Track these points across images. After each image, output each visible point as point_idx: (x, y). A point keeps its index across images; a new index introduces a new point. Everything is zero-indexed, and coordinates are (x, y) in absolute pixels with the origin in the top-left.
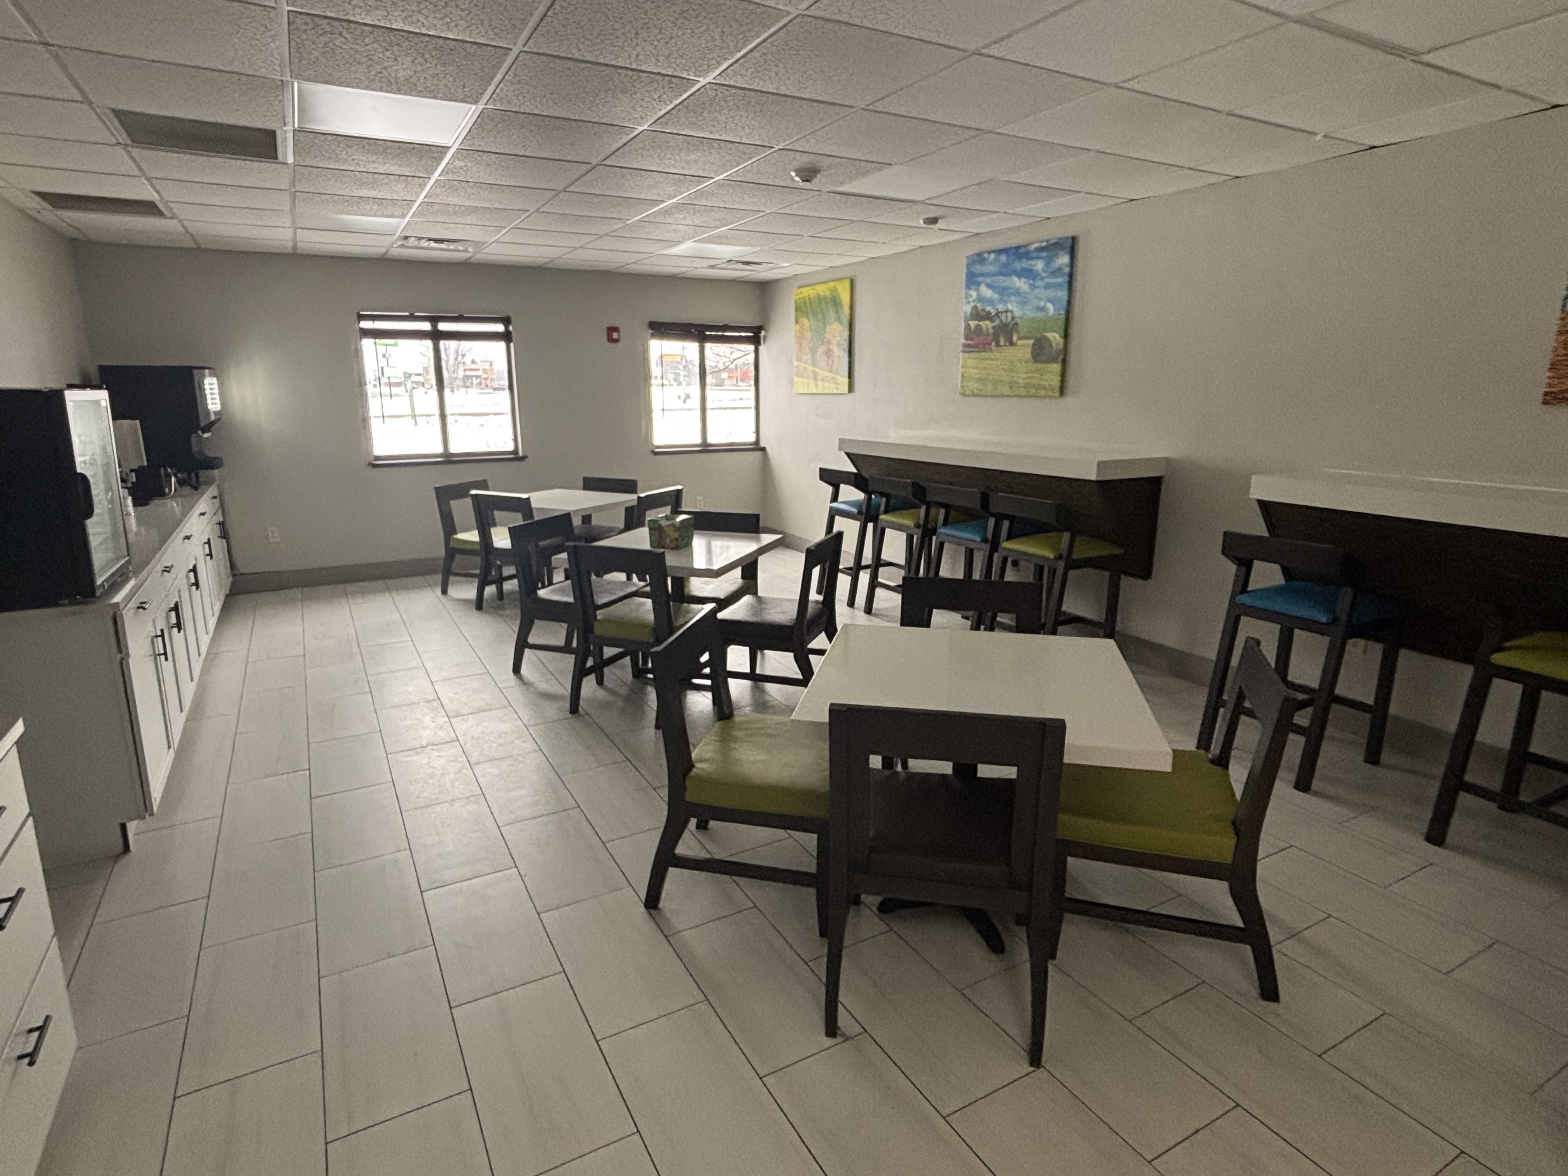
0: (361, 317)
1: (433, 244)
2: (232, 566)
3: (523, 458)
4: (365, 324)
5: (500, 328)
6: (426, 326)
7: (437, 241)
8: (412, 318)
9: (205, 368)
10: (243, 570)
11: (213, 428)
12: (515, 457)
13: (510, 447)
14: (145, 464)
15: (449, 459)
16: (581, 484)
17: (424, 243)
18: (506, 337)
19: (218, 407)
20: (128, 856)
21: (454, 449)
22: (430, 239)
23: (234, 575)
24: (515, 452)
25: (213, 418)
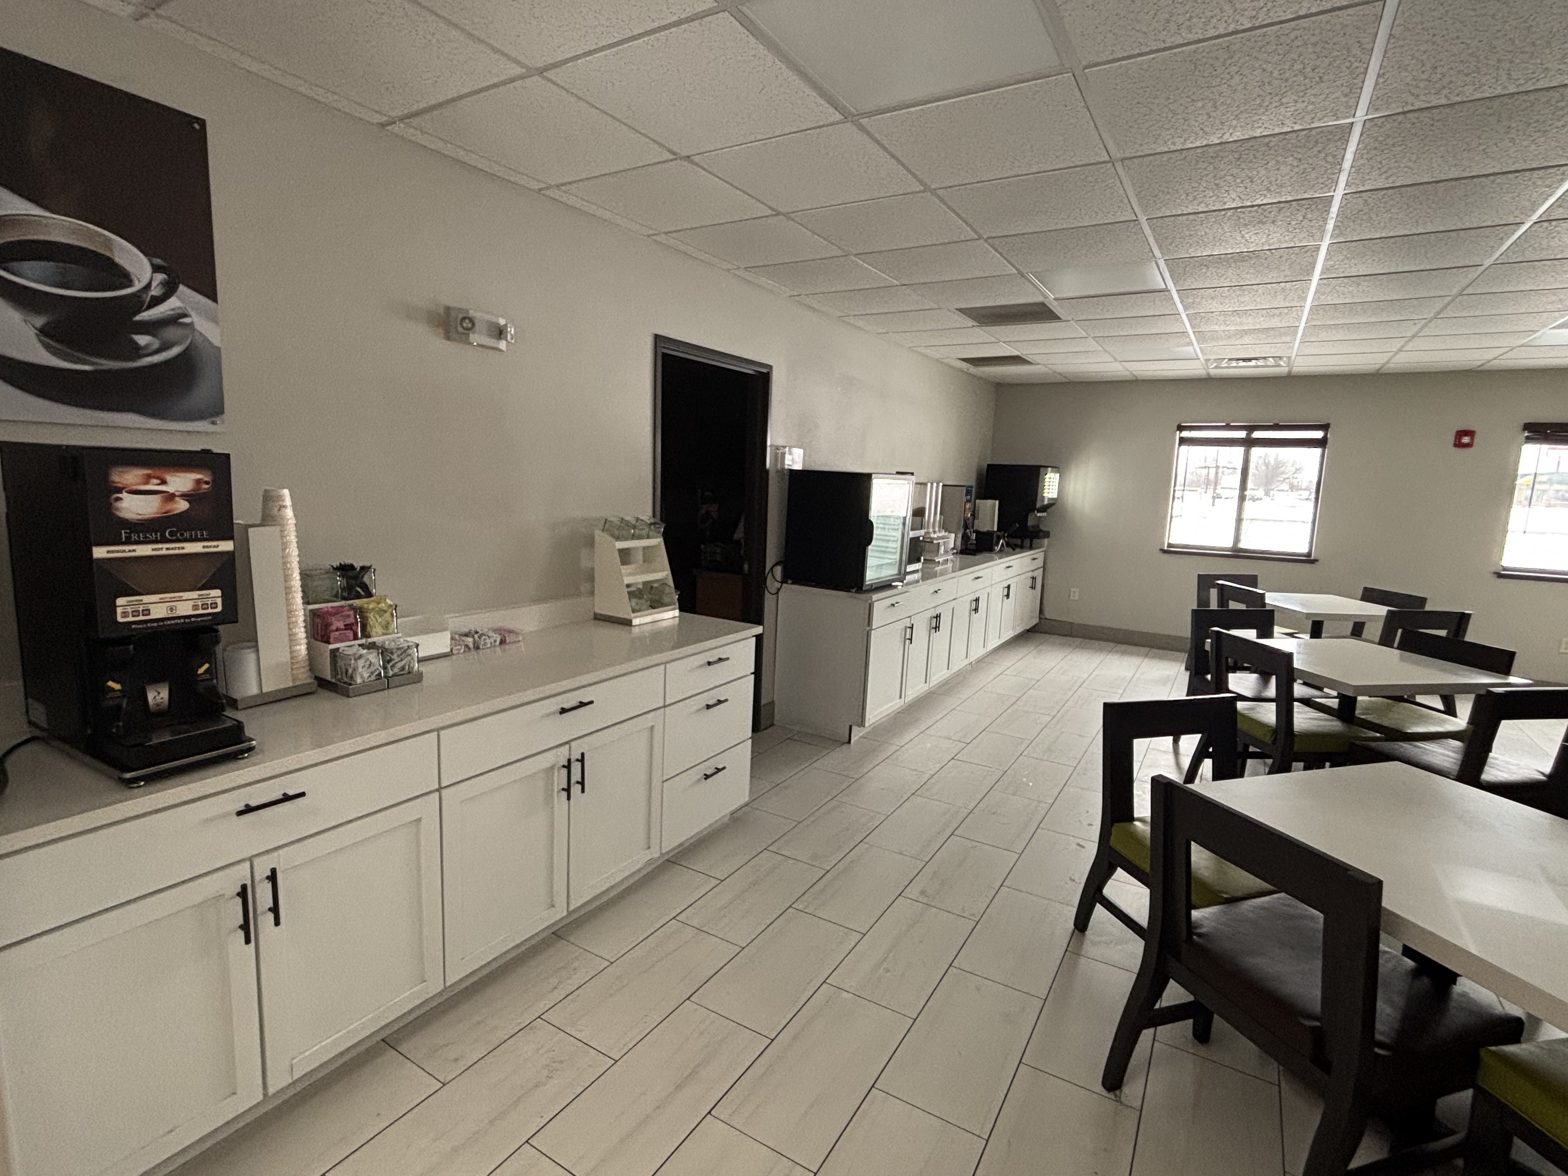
0: (1181, 428)
1: (1242, 364)
2: (1041, 611)
3: (1313, 562)
4: (1185, 434)
5: (1318, 434)
6: (1242, 434)
7: (1244, 360)
8: (1228, 427)
9: (1048, 467)
10: (1047, 616)
11: (1049, 510)
12: (1307, 559)
13: (1305, 550)
14: (995, 529)
15: (1237, 554)
16: (1360, 592)
17: (1234, 364)
18: (1321, 443)
19: (1054, 495)
20: (845, 747)
21: (1242, 545)
22: (1238, 359)
23: (1040, 618)
24: (1309, 554)
25: (1046, 502)
